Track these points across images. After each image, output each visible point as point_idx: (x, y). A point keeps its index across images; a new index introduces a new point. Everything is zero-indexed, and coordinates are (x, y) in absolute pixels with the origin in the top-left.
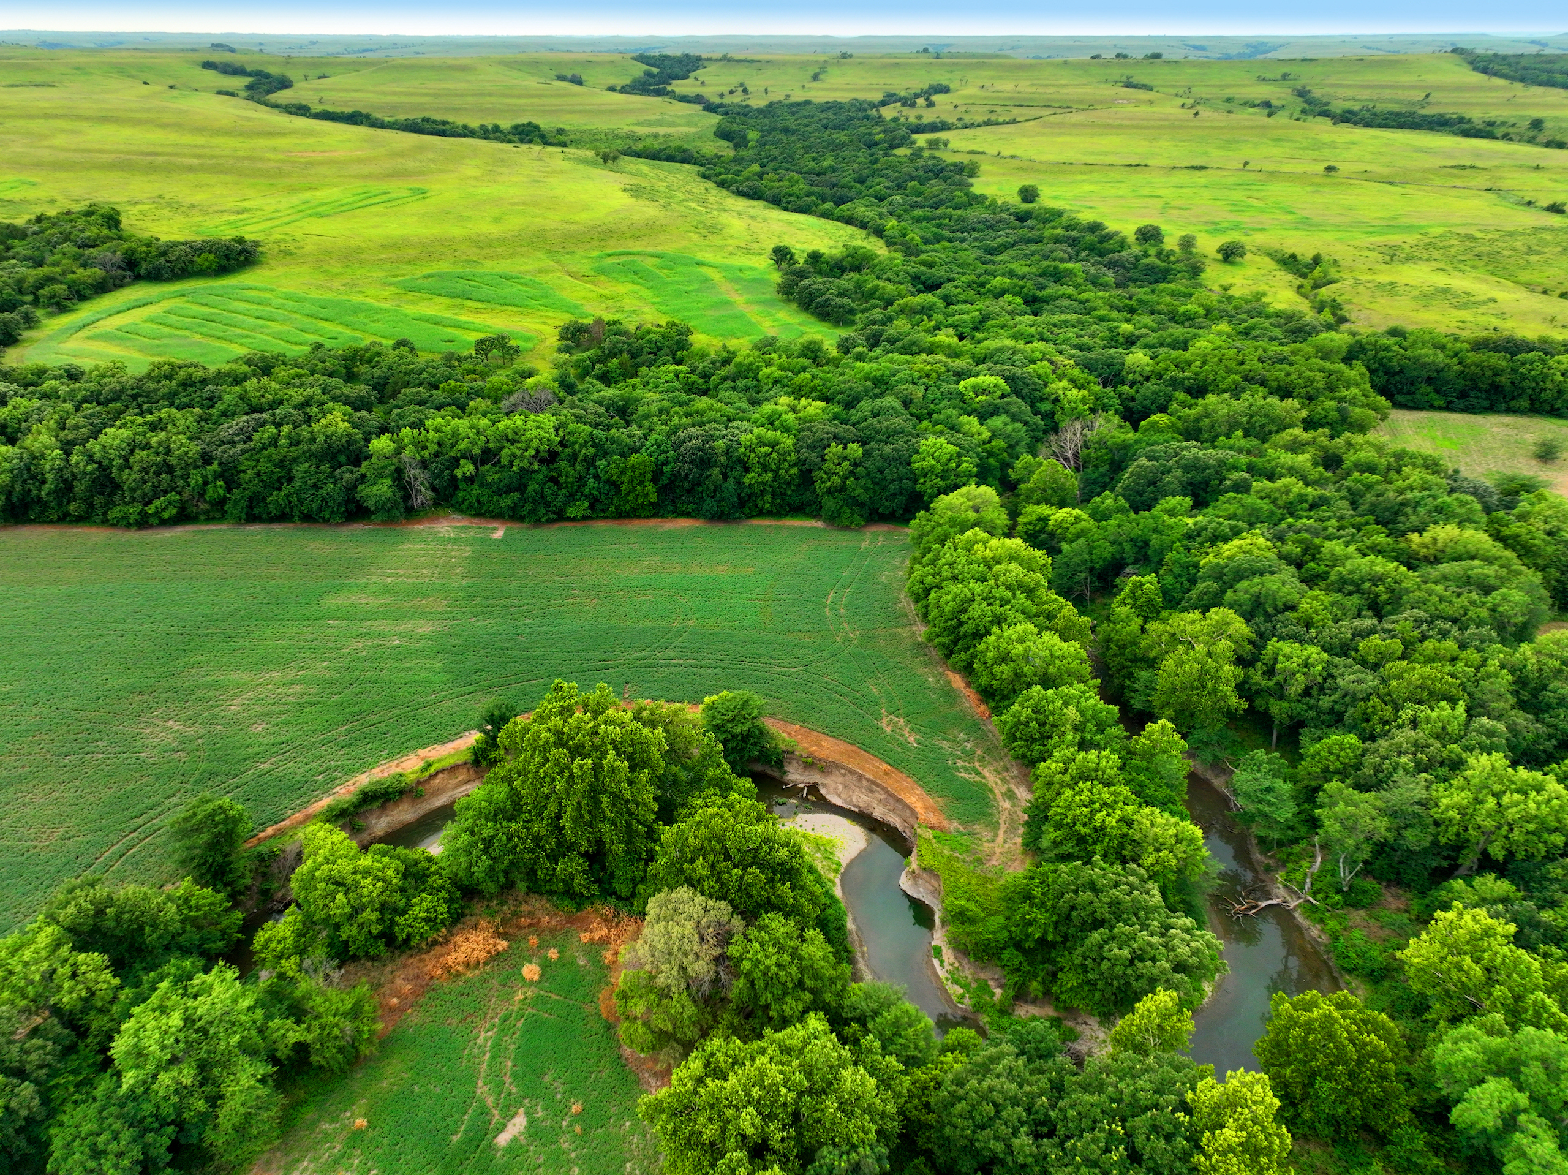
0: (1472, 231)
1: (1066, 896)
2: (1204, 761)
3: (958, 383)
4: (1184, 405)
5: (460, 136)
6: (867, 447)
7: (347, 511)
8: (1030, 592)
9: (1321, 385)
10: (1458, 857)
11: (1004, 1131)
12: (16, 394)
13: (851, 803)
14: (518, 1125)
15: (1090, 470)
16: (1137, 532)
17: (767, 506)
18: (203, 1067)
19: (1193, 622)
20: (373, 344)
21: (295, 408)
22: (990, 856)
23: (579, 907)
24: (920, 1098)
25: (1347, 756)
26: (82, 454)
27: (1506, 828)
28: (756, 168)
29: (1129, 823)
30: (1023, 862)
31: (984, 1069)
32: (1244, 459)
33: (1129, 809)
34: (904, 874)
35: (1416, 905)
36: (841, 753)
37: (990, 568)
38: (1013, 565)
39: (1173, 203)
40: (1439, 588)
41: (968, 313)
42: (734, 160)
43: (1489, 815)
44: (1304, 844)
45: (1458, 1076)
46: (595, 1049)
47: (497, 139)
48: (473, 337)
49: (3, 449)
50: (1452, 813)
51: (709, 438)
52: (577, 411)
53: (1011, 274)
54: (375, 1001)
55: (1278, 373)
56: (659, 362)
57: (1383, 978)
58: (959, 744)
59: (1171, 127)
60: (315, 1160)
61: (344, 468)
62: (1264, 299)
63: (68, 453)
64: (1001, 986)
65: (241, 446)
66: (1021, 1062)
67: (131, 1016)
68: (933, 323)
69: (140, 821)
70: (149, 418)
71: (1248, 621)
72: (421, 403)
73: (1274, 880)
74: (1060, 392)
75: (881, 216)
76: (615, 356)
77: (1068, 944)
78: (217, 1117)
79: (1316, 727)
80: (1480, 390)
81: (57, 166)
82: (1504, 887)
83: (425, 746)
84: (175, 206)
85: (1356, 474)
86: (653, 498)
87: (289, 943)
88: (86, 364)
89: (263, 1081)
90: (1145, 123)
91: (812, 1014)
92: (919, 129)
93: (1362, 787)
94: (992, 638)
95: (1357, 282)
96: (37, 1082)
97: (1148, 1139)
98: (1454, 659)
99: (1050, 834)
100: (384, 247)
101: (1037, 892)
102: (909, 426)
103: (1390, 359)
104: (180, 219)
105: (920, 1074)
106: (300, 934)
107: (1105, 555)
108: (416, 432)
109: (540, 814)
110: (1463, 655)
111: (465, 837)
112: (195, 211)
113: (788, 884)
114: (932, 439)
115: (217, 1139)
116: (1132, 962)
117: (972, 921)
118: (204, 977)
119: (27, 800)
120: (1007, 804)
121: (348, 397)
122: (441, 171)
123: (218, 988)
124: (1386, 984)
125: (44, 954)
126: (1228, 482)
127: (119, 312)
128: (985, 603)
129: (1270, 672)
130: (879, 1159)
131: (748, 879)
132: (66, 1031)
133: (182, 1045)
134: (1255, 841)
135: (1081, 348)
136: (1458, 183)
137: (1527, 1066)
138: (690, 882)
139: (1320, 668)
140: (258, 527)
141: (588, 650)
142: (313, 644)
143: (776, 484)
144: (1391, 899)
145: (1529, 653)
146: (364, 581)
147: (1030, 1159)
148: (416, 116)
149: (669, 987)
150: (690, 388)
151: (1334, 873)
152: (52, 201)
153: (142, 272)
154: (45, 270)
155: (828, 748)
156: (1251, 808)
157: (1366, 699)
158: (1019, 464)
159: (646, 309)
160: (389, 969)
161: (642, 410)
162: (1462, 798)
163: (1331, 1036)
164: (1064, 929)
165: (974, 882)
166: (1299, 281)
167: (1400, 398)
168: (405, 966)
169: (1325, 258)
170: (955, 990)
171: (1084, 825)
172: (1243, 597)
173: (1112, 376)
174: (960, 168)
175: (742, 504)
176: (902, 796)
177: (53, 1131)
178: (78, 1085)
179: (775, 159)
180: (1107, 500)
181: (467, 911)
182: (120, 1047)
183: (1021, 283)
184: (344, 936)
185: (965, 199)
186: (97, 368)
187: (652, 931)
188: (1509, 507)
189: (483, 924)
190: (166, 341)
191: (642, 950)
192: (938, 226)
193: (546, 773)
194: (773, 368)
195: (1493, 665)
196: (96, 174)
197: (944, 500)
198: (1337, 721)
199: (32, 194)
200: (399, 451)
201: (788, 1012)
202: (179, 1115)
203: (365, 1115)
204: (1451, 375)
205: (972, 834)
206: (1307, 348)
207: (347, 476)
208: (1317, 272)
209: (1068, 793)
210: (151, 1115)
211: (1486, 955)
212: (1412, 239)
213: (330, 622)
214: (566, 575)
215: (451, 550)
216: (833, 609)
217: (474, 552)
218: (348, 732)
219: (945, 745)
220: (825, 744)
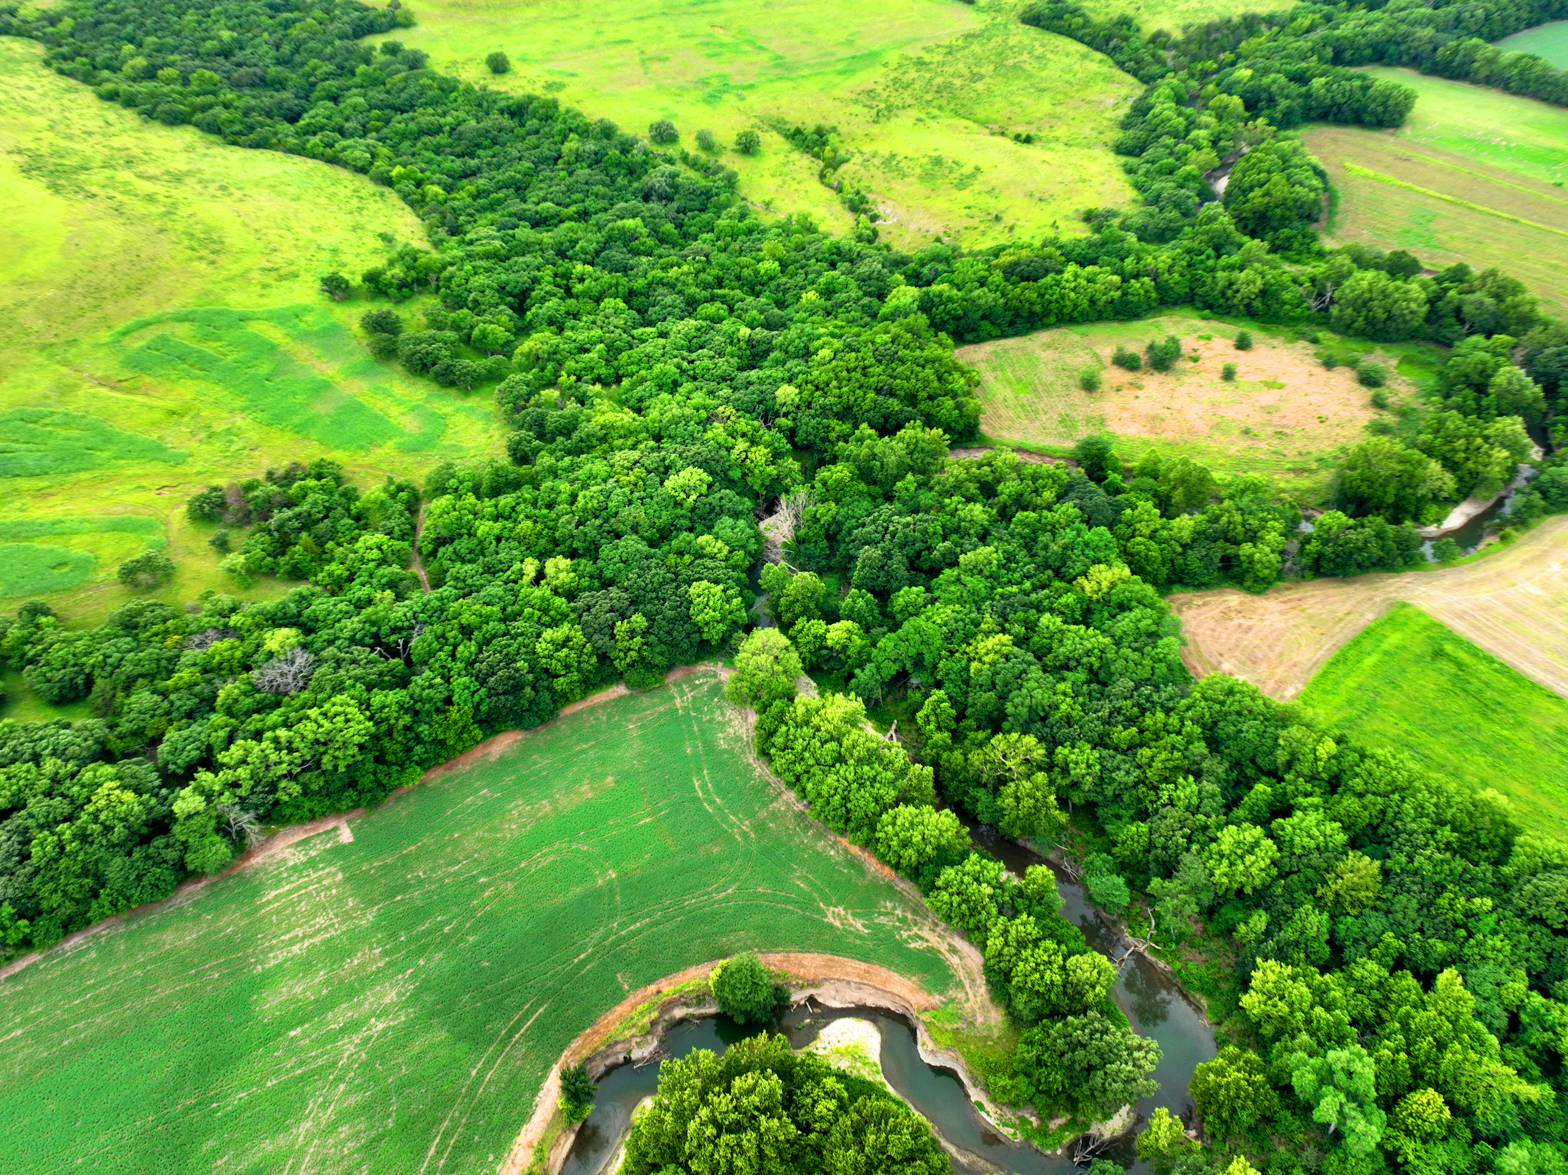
3: (663, 484)
6: (643, 608)
9: (935, 383)
22: (973, 1015)
29: (1064, 969)
33: (1059, 958)
36: (823, 967)
51: (508, 660)
58: (892, 914)
61: (156, 842)
64: (1034, 1116)
73: (1122, 931)
74: (743, 455)
77: (1075, 1082)
83: (518, 1132)
86: (480, 737)
94: (889, 827)
95: (865, 158)
101: (1045, 1057)
108: (220, 774)
110: (1169, 721)
114: (697, 584)
120: (957, 960)
126: (936, 553)
139: (1098, 766)
146: (272, 963)
155: (810, 965)
164: (1069, 1074)
166: (817, 165)
170: (1008, 1131)
173: (768, 412)
175: (555, 704)
176: (889, 988)
180: (857, 599)
195: (1189, 724)
204: (1000, 309)
207: (167, 852)
208: (828, 152)
209: (1020, 964)
213: (293, 1033)
214: (456, 862)
215: (320, 880)
216: (711, 802)
217: (343, 869)
218: (439, 1153)
219: (883, 920)
220: (806, 963)
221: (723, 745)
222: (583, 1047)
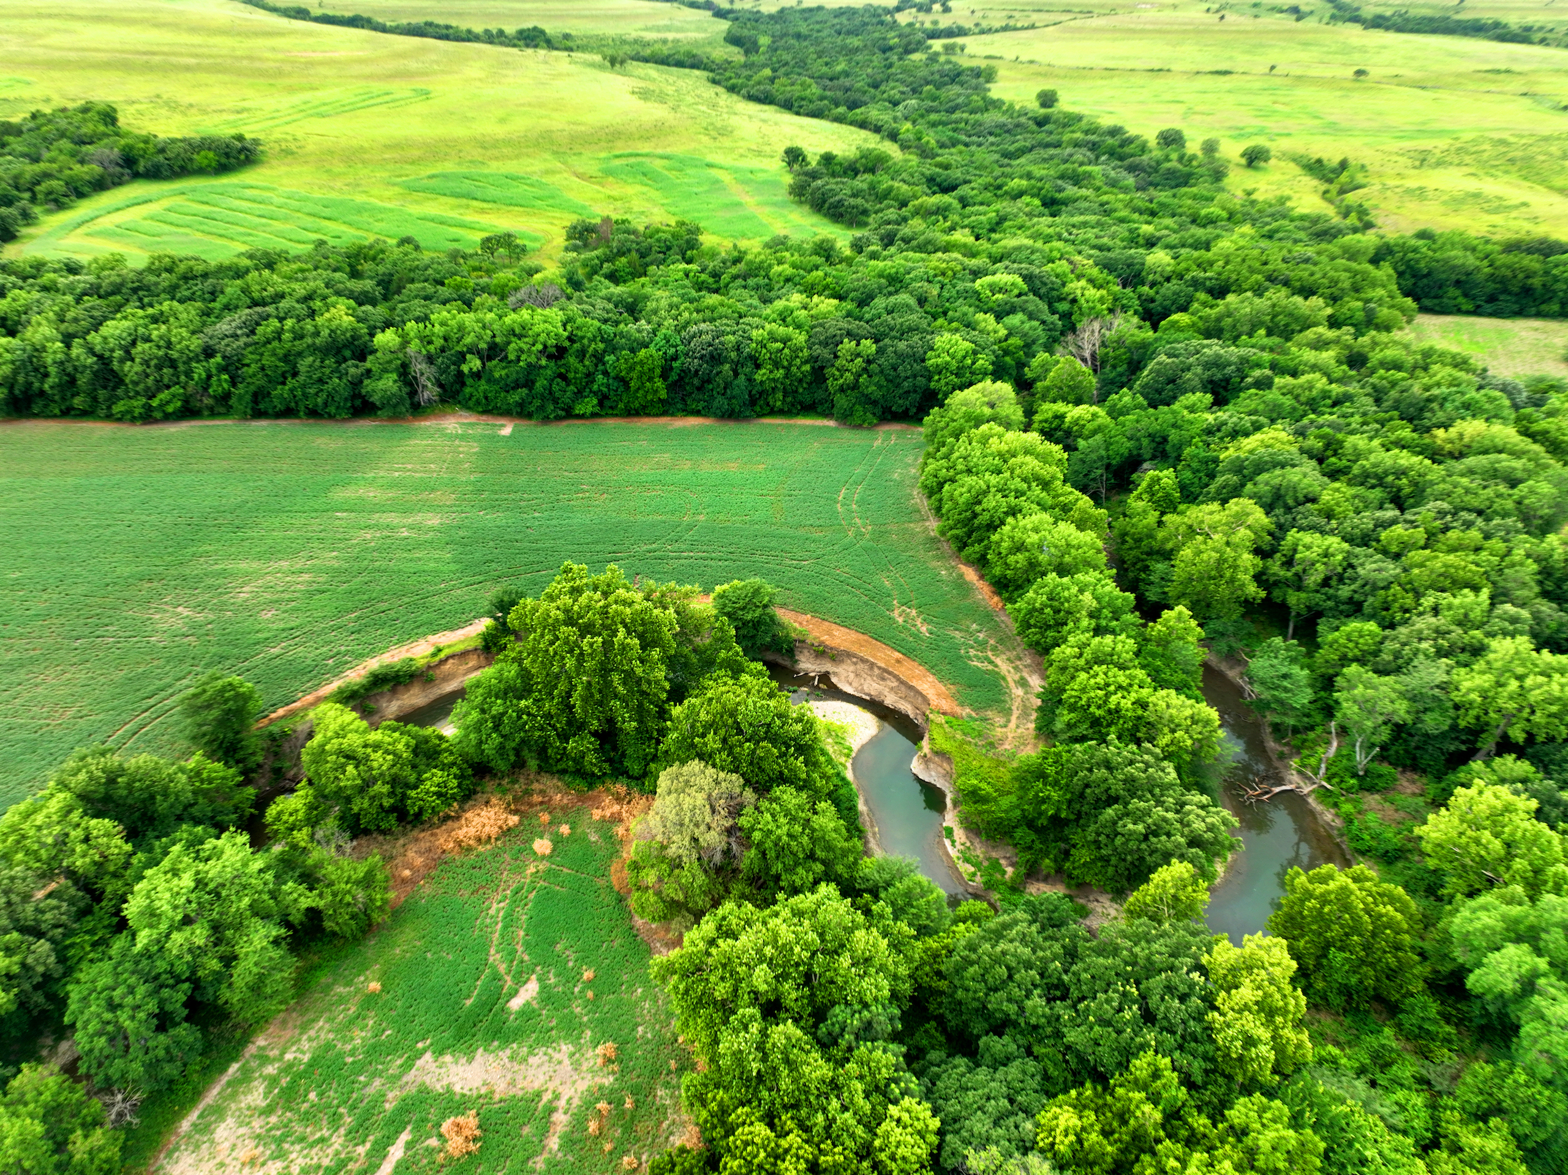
0: (1505, 135)
1: (1081, 774)
2: (1219, 652)
3: (974, 281)
4: (1205, 304)
5: (463, 40)
6: (881, 344)
7: (353, 406)
8: (1046, 485)
9: (1346, 285)
10: (1476, 741)
11: (1017, 993)
12: (14, 286)
13: (862, 691)
14: (530, 991)
15: (1108, 369)
16: (1156, 427)
17: (779, 404)
18: (216, 928)
19: (1211, 513)
20: (377, 241)
21: (298, 302)
22: (1002, 741)
23: (591, 786)
24: (931, 965)
25: (1366, 643)
26: (82, 346)
27: (1528, 710)
28: (767, 72)
29: (1144, 706)
30: (1035, 746)
31: (998, 935)
32: (1266, 356)
33: (1145, 692)
34: (915, 759)
35: (1432, 789)
36: (853, 642)
37: (1005, 461)
38: (1029, 459)
39: (1197, 109)
40: (1465, 481)
41: (985, 214)
42: (745, 66)
43: (1511, 698)
44: (1319, 730)
45: (1476, 943)
46: (606, 920)
47: (502, 44)
48: (478, 237)
49: (3, 340)
50: (1474, 696)
51: (720, 334)
52: (586, 307)
53: (1029, 176)
54: (387, 872)
55: (1302, 273)
56: (669, 261)
57: (1397, 858)
58: (971, 634)
59: (1198, 32)
60: (331, 1020)
61: (350, 363)
62: (1289, 204)
63: (68, 346)
64: (1012, 865)
65: (244, 339)
66: (1034, 928)
67: (144, 878)
68: (948, 224)
69: (152, 701)
70: (150, 311)
71: (1267, 514)
72: (427, 298)
73: (1288, 767)
74: (1079, 292)
75: (895, 119)
76: (623, 254)
77: (1082, 822)
78: (231, 976)
79: (1334, 617)
80: (1510, 294)
81: (50, 65)
82: (1524, 767)
83: (435, 632)
84: (173, 106)
85: (1382, 372)
86: (663, 394)
87: (301, 815)
88: (84, 259)
89: (276, 942)
90: (1168, 27)
91: (823, 884)
92: (934, 35)
93: (1380, 672)
94: (1006, 529)
95: (1385, 188)
96: (52, 940)
97: (1163, 999)
98: (1477, 549)
99: (1065, 717)
100: (387, 147)
101: (1051, 770)
102: (924, 324)
103: (1417, 261)
104: (178, 118)
105: (932, 943)
106: (311, 807)
107: (1122, 450)
108: (421, 325)
109: (550, 694)
110: (1488, 544)
111: (475, 715)
112: (194, 111)
113: (801, 759)
114: (947, 336)
115: (233, 995)
116: (1146, 838)
117: (984, 800)
118: (214, 841)
119: (39, 680)
120: (1020, 692)
121: (352, 291)
122: (443, 72)
123: (229, 851)
124: (1400, 865)
125: (55, 818)
126: (1249, 380)
127: (118, 210)
128: (1000, 495)
129: (1289, 563)
130: (891, 1019)
131: (760, 753)
132: (81, 894)
133: (194, 905)
134: (1269, 730)
135: (1100, 248)
136: (1492, 87)
137: (1547, 932)
138: (701, 756)
139: (1340, 557)
140: (263, 423)
141: (597, 542)
142: (322, 535)
143: (788, 382)
144: (1406, 784)
145: (1556, 543)
146: (371, 475)
147: (1043, 1020)
148: (418, 20)
149: (680, 857)
150: (700, 287)
151: (1349, 757)
152: (48, 100)
153: (141, 169)
154: (42, 166)
155: (839, 637)
156: (1266, 695)
157: (1386, 588)
158: (1035, 362)
159: (655, 210)
160: (401, 841)
161: (651, 305)
162: (1484, 680)
163: (1347, 908)
164: (1078, 806)
165: (986, 764)
166: (1325, 186)
167: (1427, 302)
168: (417, 840)
169: (1352, 162)
170: (966, 869)
171: (1099, 707)
172: (1263, 488)
173: (1132, 276)
174: (977, 73)
175: (753, 402)
176: (914, 683)
177: (69, 987)
178: (95, 945)
179: (787, 64)
180: (1125, 397)
181: (479, 789)
182: (132, 909)
183: (1039, 185)
184: (356, 809)
185: (981, 103)
186: (96, 261)
187: (664, 804)
188: (1538, 404)
189: (494, 801)
190: (165, 238)
191: (653, 820)
192: (955, 130)
193: (556, 653)
194: (786, 266)
195: (1518, 554)
196: (91, 73)
197: (959, 396)
198: (1356, 611)
199: (26, 93)
200: (405, 343)
201: (798, 882)
202: (194, 973)
203: (379, 980)
204: (1480, 277)
205: (984, 720)
206: (1333, 248)
207: (352, 370)
208: (1344, 178)
209: (1083, 676)
210: (165, 972)
211: (1506, 830)
212: (1443, 143)
213: (338, 514)
214: (575, 471)
215: (459, 446)
216: (846, 506)
217: (481, 448)
218: (358, 618)
219: (958, 634)
220: (836, 633)
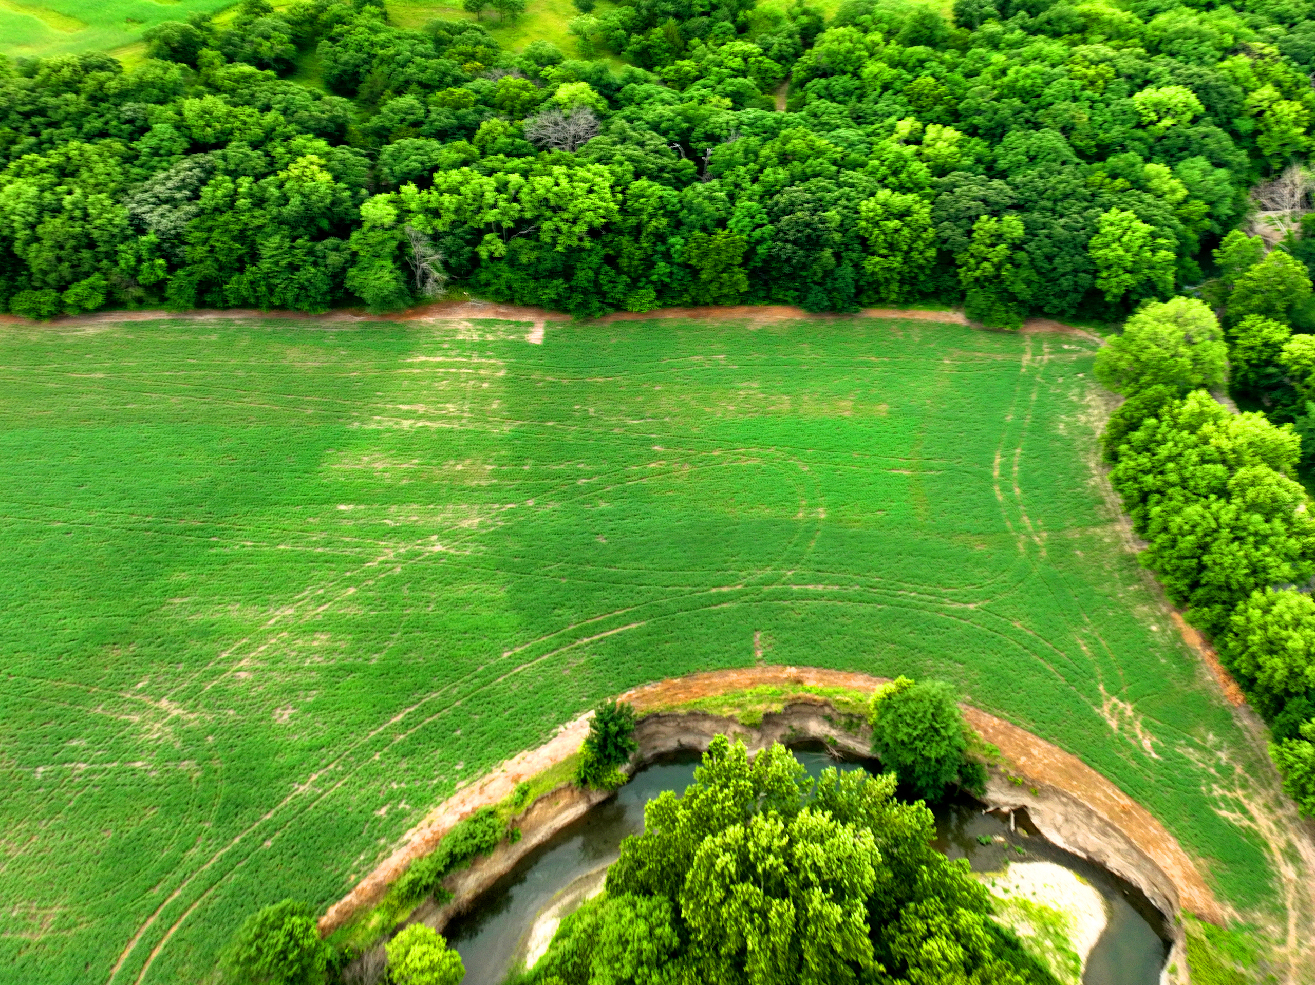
3: (1133, 96)
6: (1029, 218)
7: (332, 298)
17: (893, 293)
21: (252, 145)
36: (1060, 770)
51: (818, 205)
58: (1210, 754)
61: (329, 242)
65: (185, 207)
69: (158, 894)
70: (54, 157)
74: (1266, 107)
108: (425, 193)
114: (1116, 211)
141: (694, 566)
143: (907, 269)
146: (372, 426)
155: (1041, 759)
175: (860, 292)
176: (1151, 854)
194: (880, 62)
205: (1255, 928)
207: (332, 253)
213: (342, 507)
214: (640, 416)
215: (479, 367)
216: (1005, 489)
217: (510, 369)
218: (405, 725)
219: (1193, 755)
220: (1035, 752)
221: (1062, 429)
222: (657, 696)
